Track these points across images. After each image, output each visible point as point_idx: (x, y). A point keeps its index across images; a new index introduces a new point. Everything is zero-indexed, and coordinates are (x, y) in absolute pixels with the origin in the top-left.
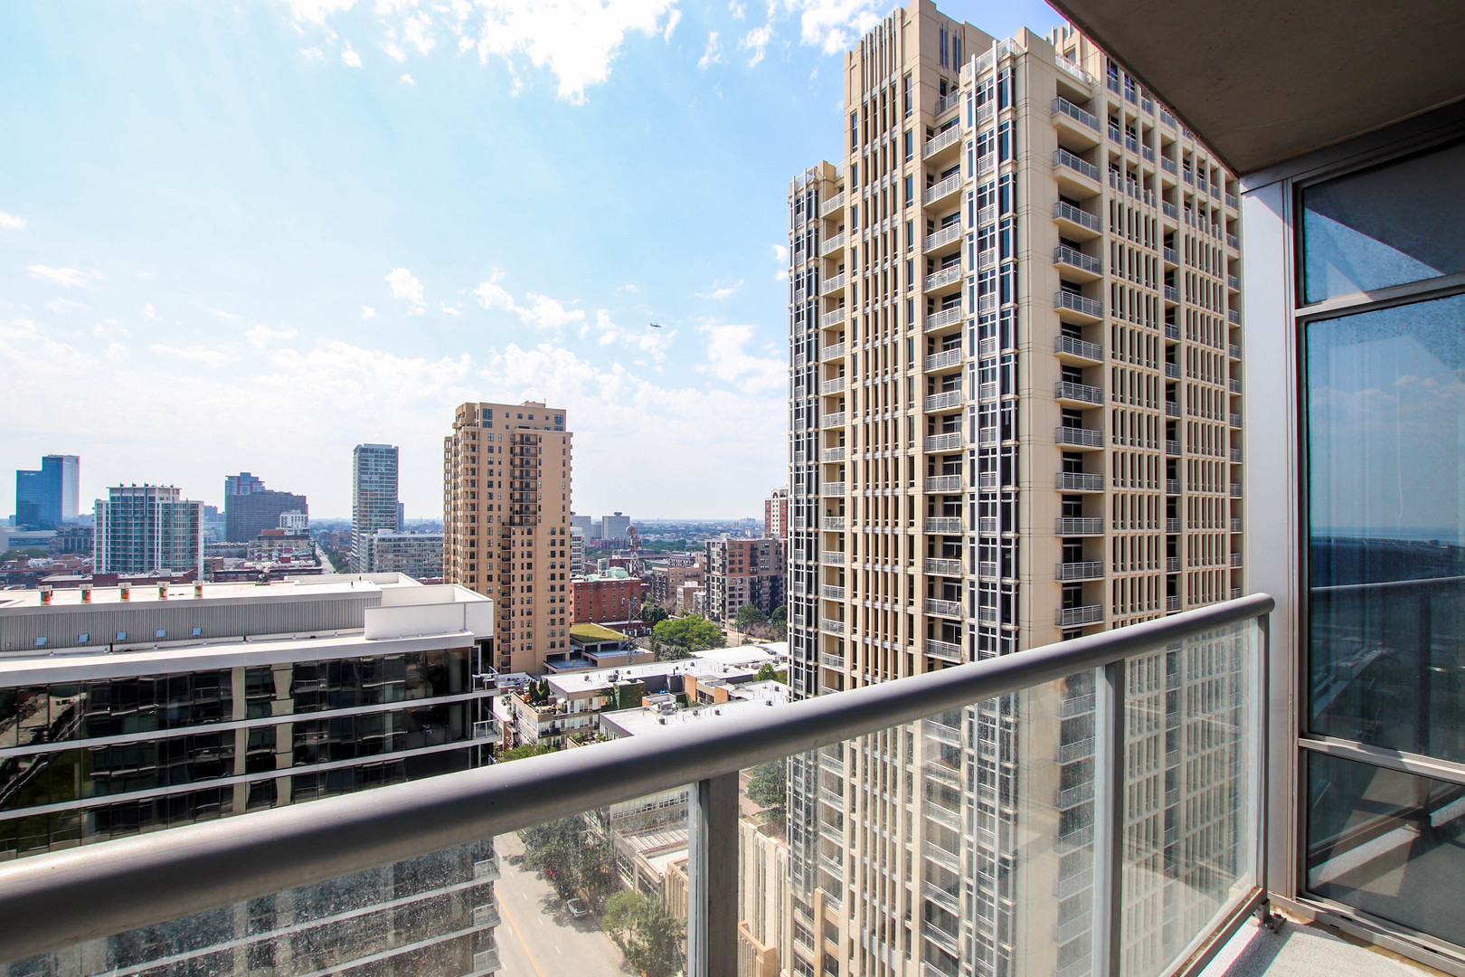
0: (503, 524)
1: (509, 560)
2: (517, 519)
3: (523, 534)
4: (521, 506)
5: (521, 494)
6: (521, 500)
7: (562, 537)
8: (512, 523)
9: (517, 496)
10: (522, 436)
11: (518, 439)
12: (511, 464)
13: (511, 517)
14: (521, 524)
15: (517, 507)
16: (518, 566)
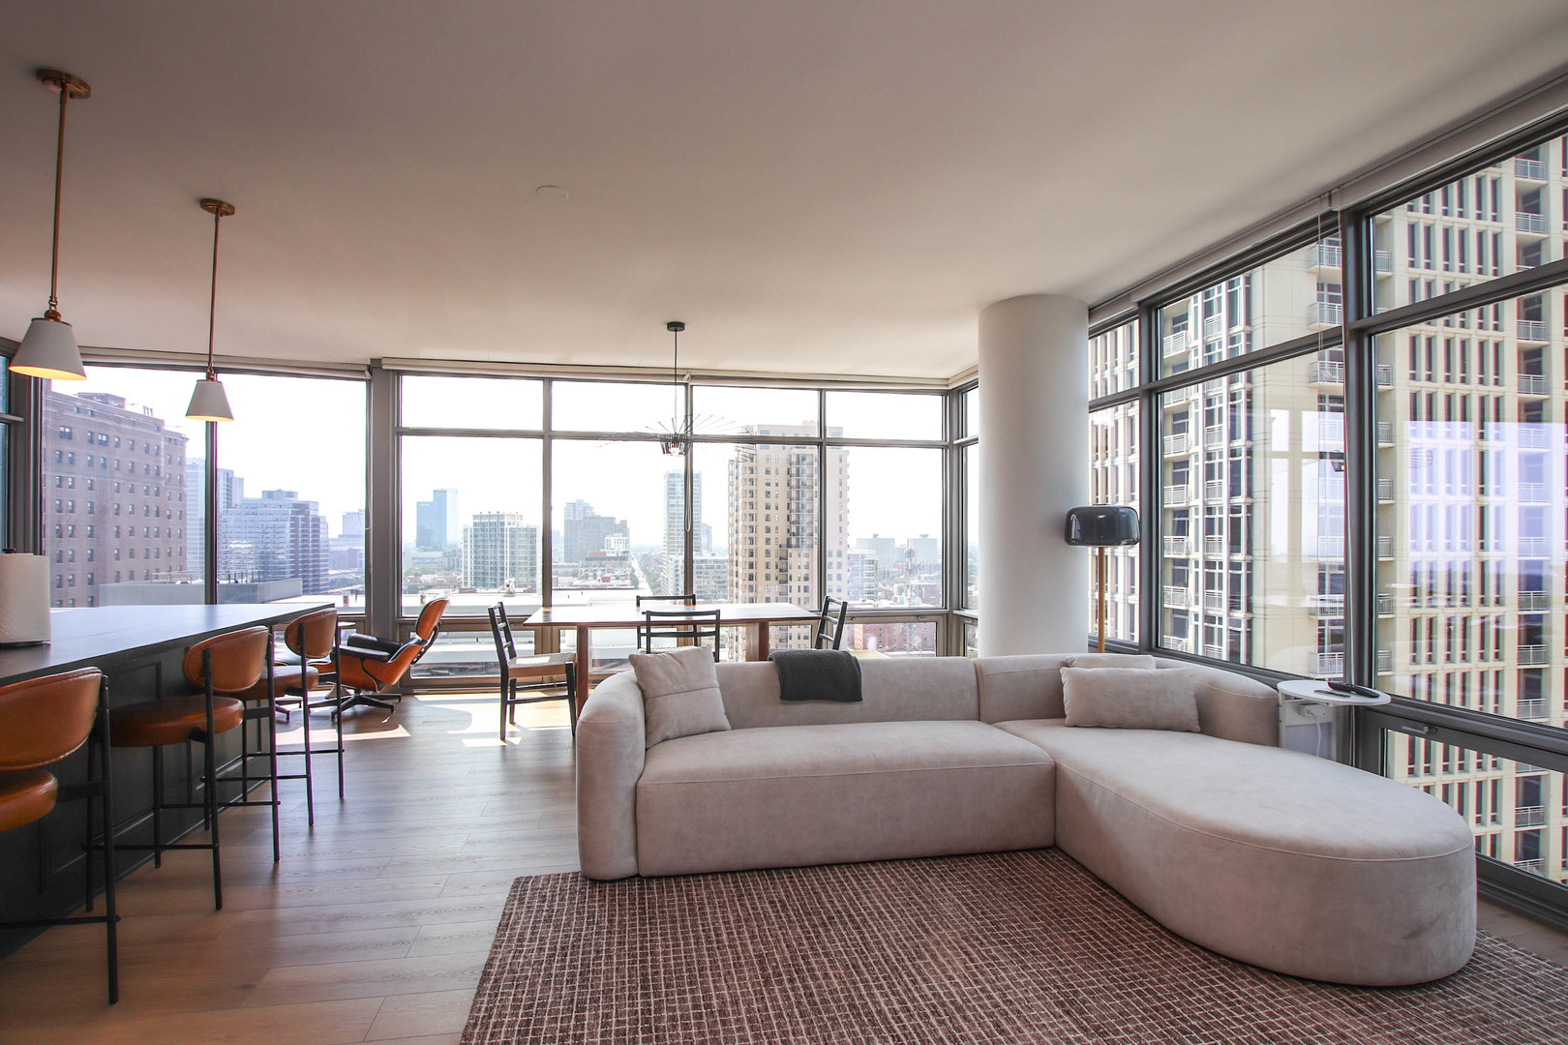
0: (781, 546)
1: (786, 582)
2: (793, 541)
3: (799, 555)
4: (798, 528)
5: (798, 516)
6: (798, 522)
7: (839, 560)
8: (789, 545)
9: (793, 518)
10: (798, 456)
11: (794, 459)
12: (788, 485)
13: (788, 540)
14: (798, 546)
15: (794, 530)
16: (795, 589)
